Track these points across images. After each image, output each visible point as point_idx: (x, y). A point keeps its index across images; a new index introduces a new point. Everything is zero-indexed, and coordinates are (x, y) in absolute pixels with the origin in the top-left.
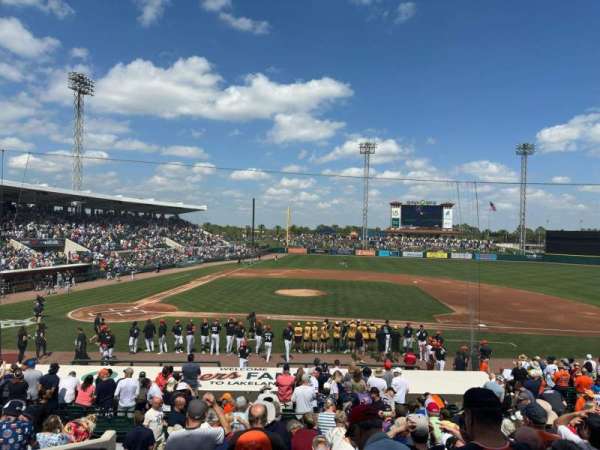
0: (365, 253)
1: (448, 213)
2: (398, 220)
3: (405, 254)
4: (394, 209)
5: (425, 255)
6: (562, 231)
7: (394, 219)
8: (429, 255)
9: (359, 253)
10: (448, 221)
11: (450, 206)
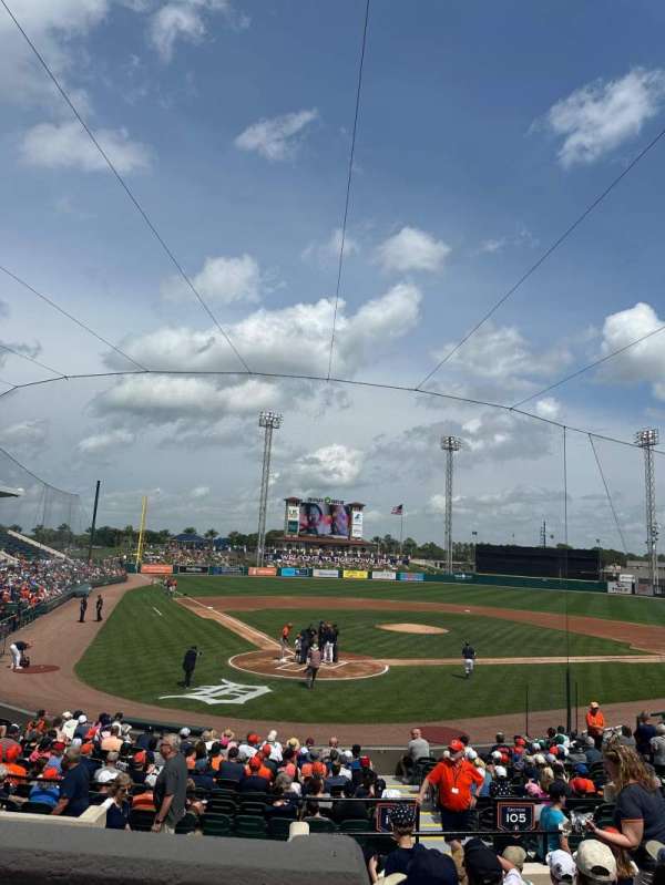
0: (262, 572)
1: (357, 517)
2: (295, 523)
3: (316, 573)
4: (291, 508)
5: (341, 574)
6: (488, 545)
7: (291, 523)
8: (346, 574)
9: (254, 571)
10: (359, 530)
11: (359, 507)
